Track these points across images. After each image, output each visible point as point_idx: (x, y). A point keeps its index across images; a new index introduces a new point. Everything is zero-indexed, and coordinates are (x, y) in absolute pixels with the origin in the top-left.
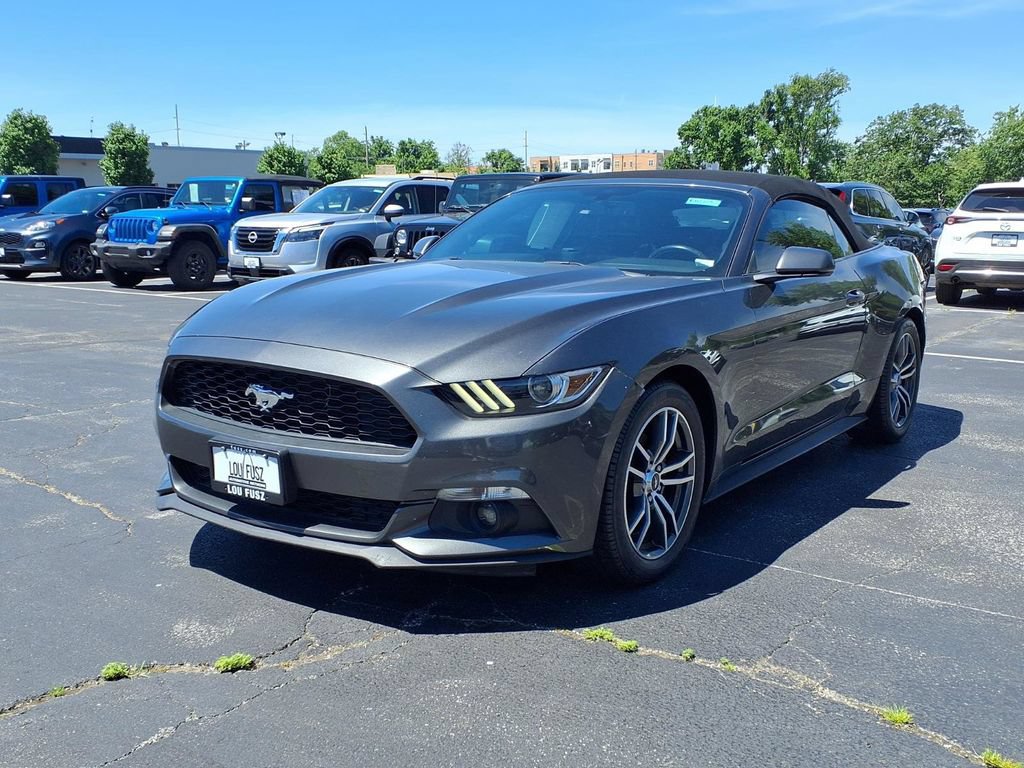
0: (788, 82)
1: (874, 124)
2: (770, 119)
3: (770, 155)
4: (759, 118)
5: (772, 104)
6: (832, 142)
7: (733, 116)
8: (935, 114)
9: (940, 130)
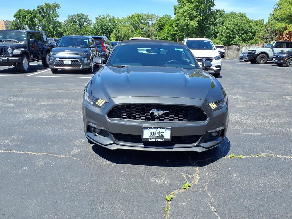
0: (44, 4)
1: (68, 17)
2: (40, 14)
3: (42, 24)
4: (37, 14)
5: (40, 10)
6: (58, 21)
7: (29, 12)
8: (82, 16)
9: (84, 20)
